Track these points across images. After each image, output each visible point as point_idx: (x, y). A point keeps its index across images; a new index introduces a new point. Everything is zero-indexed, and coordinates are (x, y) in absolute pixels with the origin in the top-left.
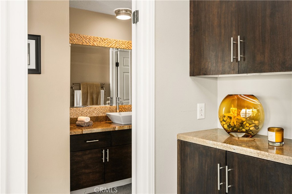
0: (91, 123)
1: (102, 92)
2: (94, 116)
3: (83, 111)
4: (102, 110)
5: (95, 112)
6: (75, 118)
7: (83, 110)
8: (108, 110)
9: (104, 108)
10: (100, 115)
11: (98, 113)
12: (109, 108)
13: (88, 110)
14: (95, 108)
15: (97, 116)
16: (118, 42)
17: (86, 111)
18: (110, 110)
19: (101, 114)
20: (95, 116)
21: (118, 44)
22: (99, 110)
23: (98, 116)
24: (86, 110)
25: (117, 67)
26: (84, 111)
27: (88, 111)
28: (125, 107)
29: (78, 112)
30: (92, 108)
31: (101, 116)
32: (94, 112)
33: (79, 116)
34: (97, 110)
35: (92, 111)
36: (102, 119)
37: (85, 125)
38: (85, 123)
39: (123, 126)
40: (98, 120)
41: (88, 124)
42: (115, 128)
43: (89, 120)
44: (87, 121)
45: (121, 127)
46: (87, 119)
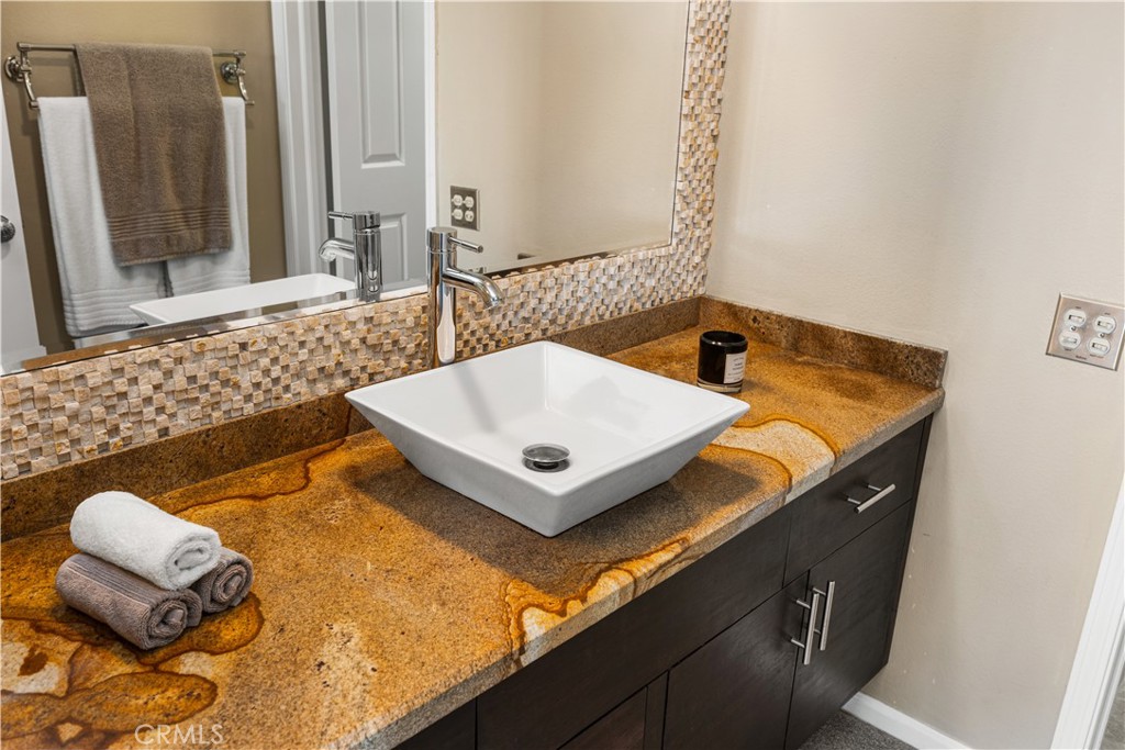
2: (236, 416)
3: (123, 395)
4: (303, 354)
5: (246, 378)
6: (44, 477)
7: (121, 385)
8: (355, 343)
9: (320, 331)
10: (288, 400)
11: (266, 383)
12: (361, 326)
13: (169, 373)
14: (243, 346)
15: (266, 408)
17: (157, 387)
18: (371, 339)
19: (300, 386)
20: (249, 409)
22: (275, 360)
23: (276, 411)
24: (157, 376)
26: (133, 393)
27: (179, 381)
29: (72, 405)
30: (211, 344)
31: (303, 399)
32: (237, 386)
33: (88, 452)
34: (265, 362)
35: (217, 373)
36: (308, 424)
37: (173, 627)
38: (171, 604)
39: (584, 600)
40: (276, 446)
41: (201, 603)
42: (522, 651)
43: (210, 559)
44: (189, 568)
45: (570, 620)
46: (188, 552)
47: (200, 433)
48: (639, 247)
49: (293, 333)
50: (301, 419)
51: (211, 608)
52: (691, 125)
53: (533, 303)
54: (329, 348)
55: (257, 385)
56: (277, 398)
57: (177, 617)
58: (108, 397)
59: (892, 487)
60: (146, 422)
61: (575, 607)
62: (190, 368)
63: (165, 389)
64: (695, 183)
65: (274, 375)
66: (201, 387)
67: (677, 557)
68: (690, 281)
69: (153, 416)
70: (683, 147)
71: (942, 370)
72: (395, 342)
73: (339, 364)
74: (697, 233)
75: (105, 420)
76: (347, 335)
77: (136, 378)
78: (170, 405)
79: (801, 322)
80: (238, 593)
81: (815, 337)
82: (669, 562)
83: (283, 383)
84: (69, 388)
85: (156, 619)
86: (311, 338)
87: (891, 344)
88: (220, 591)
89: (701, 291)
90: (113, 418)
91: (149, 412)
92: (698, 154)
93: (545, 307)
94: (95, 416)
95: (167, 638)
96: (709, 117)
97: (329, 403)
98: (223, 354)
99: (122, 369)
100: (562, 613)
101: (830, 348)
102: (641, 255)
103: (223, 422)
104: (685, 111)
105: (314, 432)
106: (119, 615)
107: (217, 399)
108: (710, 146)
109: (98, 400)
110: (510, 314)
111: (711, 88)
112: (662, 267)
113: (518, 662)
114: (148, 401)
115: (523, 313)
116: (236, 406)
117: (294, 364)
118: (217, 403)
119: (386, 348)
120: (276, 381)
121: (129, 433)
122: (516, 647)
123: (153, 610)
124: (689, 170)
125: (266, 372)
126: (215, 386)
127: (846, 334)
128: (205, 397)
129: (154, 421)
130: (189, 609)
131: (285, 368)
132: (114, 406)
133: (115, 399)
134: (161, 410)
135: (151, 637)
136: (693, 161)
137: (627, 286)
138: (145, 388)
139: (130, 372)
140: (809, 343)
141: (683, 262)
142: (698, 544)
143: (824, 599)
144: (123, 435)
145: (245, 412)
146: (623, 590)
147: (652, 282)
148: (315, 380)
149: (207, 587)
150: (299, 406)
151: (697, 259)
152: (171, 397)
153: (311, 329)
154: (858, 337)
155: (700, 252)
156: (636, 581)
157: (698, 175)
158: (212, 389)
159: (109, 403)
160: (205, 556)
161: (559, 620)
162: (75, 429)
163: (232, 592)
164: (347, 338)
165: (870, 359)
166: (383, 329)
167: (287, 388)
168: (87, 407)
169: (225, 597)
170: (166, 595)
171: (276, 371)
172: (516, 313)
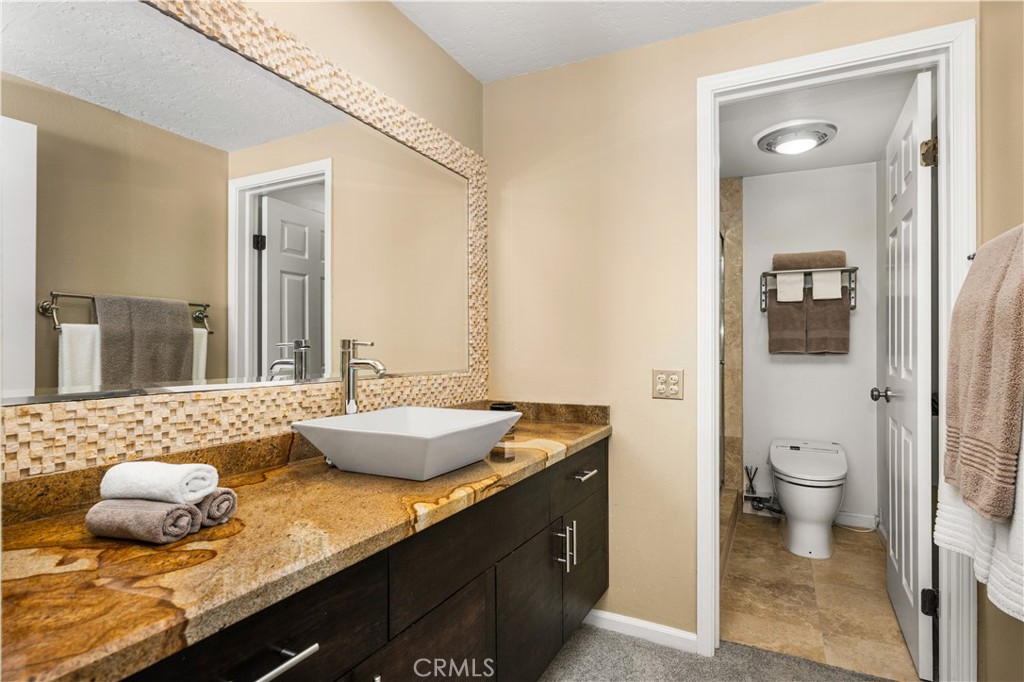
0: (225, 505)
1: (200, 335)
2: (216, 443)
3: (140, 422)
4: (263, 408)
5: (225, 419)
6: (74, 474)
7: (140, 416)
8: (296, 405)
10: (252, 436)
11: (238, 424)
12: (299, 396)
13: (174, 411)
14: (225, 399)
15: (236, 440)
16: (342, 78)
17: (165, 419)
18: (305, 404)
20: (226, 440)
21: (343, 89)
22: (245, 410)
23: (243, 442)
24: (166, 412)
25: (256, 251)
26: (148, 421)
27: (181, 416)
28: (372, 387)
29: (103, 426)
30: (204, 396)
31: (261, 436)
32: (219, 424)
33: (110, 458)
34: (238, 410)
35: (206, 414)
36: (264, 453)
37: (181, 528)
38: (181, 512)
39: (448, 498)
40: (242, 465)
41: (201, 517)
42: (416, 521)
43: (209, 486)
44: (194, 491)
45: (441, 507)
46: (195, 478)
47: (191, 453)
48: (454, 372)
49: (257, 395)
50: (260, 449)
51: (208, 522)
52: (474, 312)
53: (398, 393)
54: (278, 406)
55: (232, 424)
56: (245, 435)
57: (184, 521)
58: (130, 422)
59: (596, 471)
60: (155, 442)
61: (443, 501)
62: (189, 409)
63: (170, 421)
64: (478, 341)
65: (243, 419)
66: (195, 422)
67: (495, 483)
68: (480, 391)
69: (160, 438)
70: (471, 322)
71: (608, 415)
72: (319, 407)
73: (285, 417)
74: (482, 367)
75: (125, 438)
76: (291, 400)
77: (151, 412)
78: (173, 432)
79: (538, 404)
80: (225, 514)
81: (547, 411)
82: (491, 485)
83: (249, 425)
84: (102, 414)
85: (171, 521)
86: (268, 399)
87: (583, 406)
88: (215, 509)
89: (486, 398)
90: (131, 438)
91: (158, 435)
92: (478, 327)
93: (405, 397)
94: (119, 434)
95: (176, 536)
96: (482, 309)
97: (278, 441)
98: (211, 403)
99: (142, 405)
100: (437, 503)
101: (554, 414)
102: (454, 375)
103: (207, 446)
104: (471, 305)
105: (268, 458)
106: (140, 523)
107: (205, 431)
108: (484, 323)
109: (122, 425)
110: (386, 399)
111: (482, 296)
112: (465, 382)
113: (413, 527)
114: (158, 427)
115: (392, 399)
116: (217, 437)
117: (256, 413)
118: (205, 434)
119: (314, 410)
120: (244, 423)
121: (142, 448)
122: (412, 517)
123: (168, 515)
124: (475, 334)
125: (239, 416)
126: (204, 422)
127: (561, 406)
128: (196, 429)
129: (160, 441)
130: (193, 519)
131: (251, 415)
132: (133, 429)
133: (135, 424)
134: (166, 434)
135: (165, 534)
136: (476, 330)
137: (448, 390)
138: (157, 419)
139: (147, 408)
140: (544, 415)
141: (476, 381)
142: (505, 478)
143: (571, 532)
144: (137, 449)
145: (223, 441)
146: (469, 495)
147: (460, 390)
148: (269, 425)
149: (206, 507)
150: (259, 441)
151: (482, 380)
152: (173, 427)
153: (268, 394)
154: (567, 406)
155: (484, 376)
156: (475, 492)
157: (479, 337)
158: (203, 424)
159: (130, 426)
160: (207, 483)
161: (435, 506)
162: (102, 443)
163: (223, 511)
164: (290, 402)
165: (574, 416)
166: (312, 399)
167: (251, 428)
168: (114, 428)
169: (218, 514)
170: (178, 506)
171: (245, 417)
172: (389, 398)
